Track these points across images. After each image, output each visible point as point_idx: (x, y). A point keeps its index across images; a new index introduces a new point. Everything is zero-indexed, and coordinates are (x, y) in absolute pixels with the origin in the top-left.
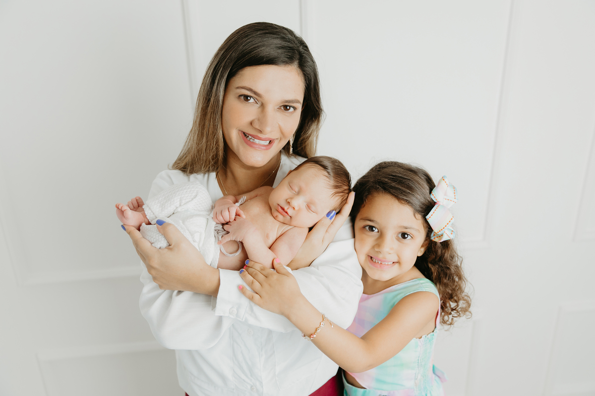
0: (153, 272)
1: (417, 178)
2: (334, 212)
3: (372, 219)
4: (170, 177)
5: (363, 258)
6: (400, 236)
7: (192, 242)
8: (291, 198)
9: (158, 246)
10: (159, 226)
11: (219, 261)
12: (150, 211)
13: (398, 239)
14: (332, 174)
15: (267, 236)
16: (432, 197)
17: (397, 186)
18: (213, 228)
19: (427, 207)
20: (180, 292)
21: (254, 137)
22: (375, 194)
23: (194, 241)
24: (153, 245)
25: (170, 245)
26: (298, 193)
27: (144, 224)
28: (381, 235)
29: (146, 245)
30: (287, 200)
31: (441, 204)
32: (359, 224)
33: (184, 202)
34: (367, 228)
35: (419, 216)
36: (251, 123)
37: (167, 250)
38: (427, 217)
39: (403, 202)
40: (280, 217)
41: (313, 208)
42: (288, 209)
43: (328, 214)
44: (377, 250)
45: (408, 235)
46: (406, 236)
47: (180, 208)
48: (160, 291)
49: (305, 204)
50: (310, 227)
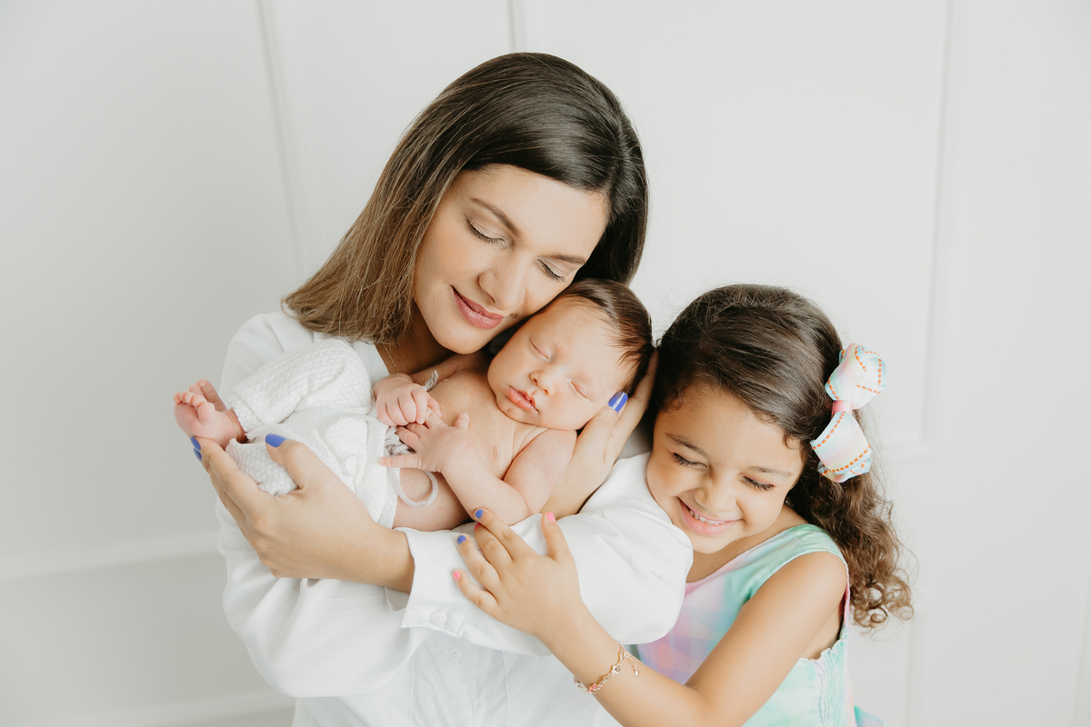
0: (262, 544)
2: (623, 394)
4: (270, 328)
7: (341, 477)
8: (540, 372)
9: (273, 490)
10: (272, 448)
11: (396, 512)
12: (245, 408)
14: (615, 314)
15: (495, 454)
18: (382, 444)
20: (313, 581)
23: (346, 474)
24: (262, 487)
25: (298, 488)
26: (553, 360)
27: (234, 441)
29: (245, 486)
30: (530, 376)
33: (317, 384)
35: (794, 443)
37: (292, 499)
38: (813, 444)
40: (518, 413)
41: (585, 388)
42: (534, 393)
43: (612, 402)
47: (311, 401)
48: (270, 577)
49: (569, 381)
50: (579, 427)
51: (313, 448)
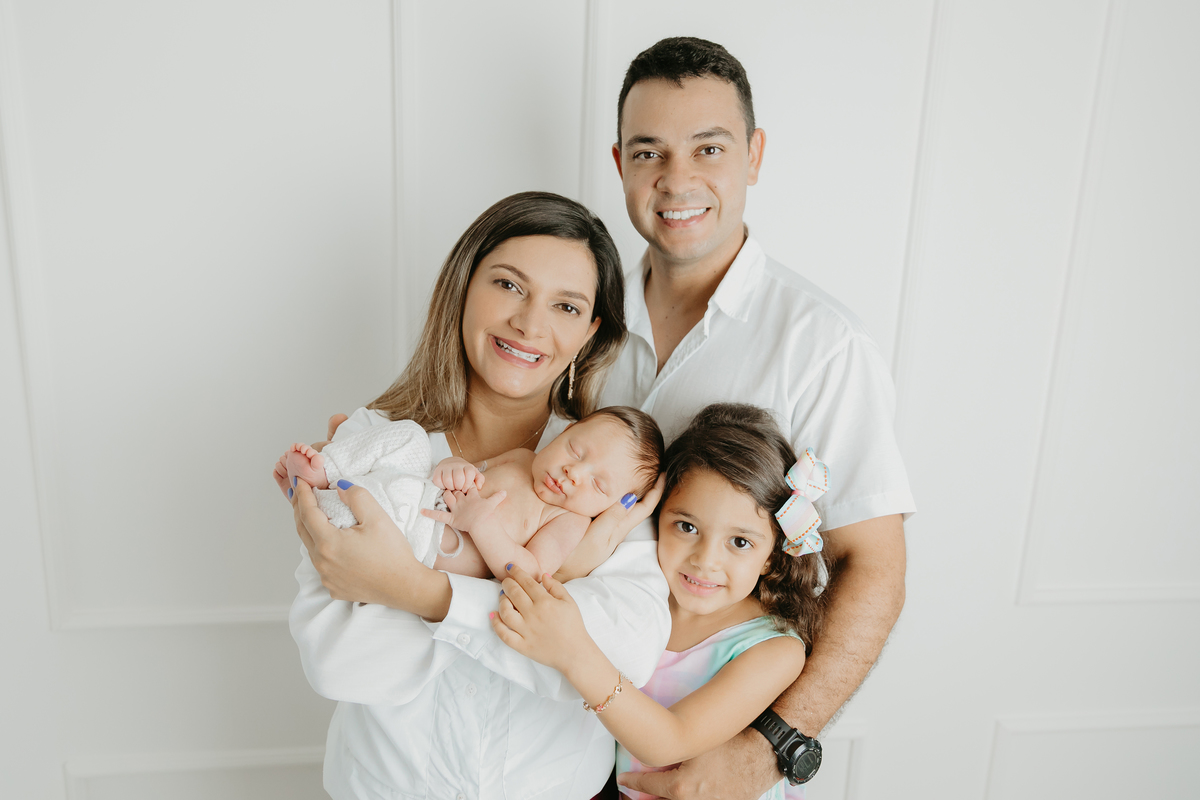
0: (325, 567)
1: (764, 448)
2: (634, 496)
3: (689, 512)
5: (671, 574)
6: (733, 542)
7: (395, 521)
8: (571, 466)
9: (338, 525)
10: (342, 491)
12: (332, 463)
13: (729, 548)
14: (639, 434)
15: (525, 524)
16: (787, 481)
17: (731, 461)
18: (431, 500)
19: (779, 498)
20: (362, 605)
21: (512, 344)
22: (697, 471)
23: (398, 519)
24: (331, 521)
25: (358, 524)
26: (583, 459)
28: (702, 539)
29: (319, 519)
30: (563, 468)
31: (802, 494)
32: (667, 518)
33: (389, 448)
34: (680, 525)
35: (765, 513)
36: (509, 322)
37: (353, 531)
38: (777, 515)
39: (740, 488)
40: (548, 495)
41: (603, 485)
42: (564, 481)
43: (624, 499)
44: (693, 563)
45: (746, 541)
46: (743, 542)
47: (382, 461)
48: (327, 596)
49: (592, 477)
50: (594, 515)
51: (376, 496)
